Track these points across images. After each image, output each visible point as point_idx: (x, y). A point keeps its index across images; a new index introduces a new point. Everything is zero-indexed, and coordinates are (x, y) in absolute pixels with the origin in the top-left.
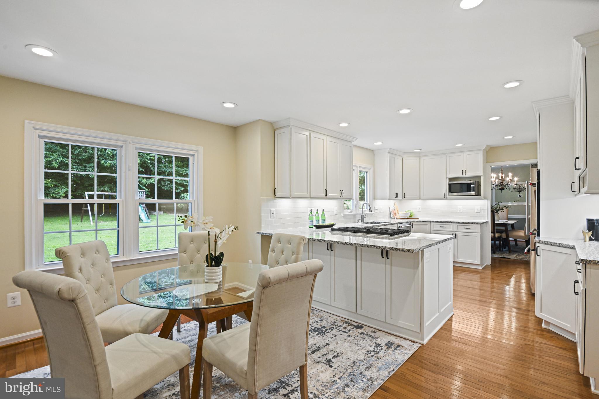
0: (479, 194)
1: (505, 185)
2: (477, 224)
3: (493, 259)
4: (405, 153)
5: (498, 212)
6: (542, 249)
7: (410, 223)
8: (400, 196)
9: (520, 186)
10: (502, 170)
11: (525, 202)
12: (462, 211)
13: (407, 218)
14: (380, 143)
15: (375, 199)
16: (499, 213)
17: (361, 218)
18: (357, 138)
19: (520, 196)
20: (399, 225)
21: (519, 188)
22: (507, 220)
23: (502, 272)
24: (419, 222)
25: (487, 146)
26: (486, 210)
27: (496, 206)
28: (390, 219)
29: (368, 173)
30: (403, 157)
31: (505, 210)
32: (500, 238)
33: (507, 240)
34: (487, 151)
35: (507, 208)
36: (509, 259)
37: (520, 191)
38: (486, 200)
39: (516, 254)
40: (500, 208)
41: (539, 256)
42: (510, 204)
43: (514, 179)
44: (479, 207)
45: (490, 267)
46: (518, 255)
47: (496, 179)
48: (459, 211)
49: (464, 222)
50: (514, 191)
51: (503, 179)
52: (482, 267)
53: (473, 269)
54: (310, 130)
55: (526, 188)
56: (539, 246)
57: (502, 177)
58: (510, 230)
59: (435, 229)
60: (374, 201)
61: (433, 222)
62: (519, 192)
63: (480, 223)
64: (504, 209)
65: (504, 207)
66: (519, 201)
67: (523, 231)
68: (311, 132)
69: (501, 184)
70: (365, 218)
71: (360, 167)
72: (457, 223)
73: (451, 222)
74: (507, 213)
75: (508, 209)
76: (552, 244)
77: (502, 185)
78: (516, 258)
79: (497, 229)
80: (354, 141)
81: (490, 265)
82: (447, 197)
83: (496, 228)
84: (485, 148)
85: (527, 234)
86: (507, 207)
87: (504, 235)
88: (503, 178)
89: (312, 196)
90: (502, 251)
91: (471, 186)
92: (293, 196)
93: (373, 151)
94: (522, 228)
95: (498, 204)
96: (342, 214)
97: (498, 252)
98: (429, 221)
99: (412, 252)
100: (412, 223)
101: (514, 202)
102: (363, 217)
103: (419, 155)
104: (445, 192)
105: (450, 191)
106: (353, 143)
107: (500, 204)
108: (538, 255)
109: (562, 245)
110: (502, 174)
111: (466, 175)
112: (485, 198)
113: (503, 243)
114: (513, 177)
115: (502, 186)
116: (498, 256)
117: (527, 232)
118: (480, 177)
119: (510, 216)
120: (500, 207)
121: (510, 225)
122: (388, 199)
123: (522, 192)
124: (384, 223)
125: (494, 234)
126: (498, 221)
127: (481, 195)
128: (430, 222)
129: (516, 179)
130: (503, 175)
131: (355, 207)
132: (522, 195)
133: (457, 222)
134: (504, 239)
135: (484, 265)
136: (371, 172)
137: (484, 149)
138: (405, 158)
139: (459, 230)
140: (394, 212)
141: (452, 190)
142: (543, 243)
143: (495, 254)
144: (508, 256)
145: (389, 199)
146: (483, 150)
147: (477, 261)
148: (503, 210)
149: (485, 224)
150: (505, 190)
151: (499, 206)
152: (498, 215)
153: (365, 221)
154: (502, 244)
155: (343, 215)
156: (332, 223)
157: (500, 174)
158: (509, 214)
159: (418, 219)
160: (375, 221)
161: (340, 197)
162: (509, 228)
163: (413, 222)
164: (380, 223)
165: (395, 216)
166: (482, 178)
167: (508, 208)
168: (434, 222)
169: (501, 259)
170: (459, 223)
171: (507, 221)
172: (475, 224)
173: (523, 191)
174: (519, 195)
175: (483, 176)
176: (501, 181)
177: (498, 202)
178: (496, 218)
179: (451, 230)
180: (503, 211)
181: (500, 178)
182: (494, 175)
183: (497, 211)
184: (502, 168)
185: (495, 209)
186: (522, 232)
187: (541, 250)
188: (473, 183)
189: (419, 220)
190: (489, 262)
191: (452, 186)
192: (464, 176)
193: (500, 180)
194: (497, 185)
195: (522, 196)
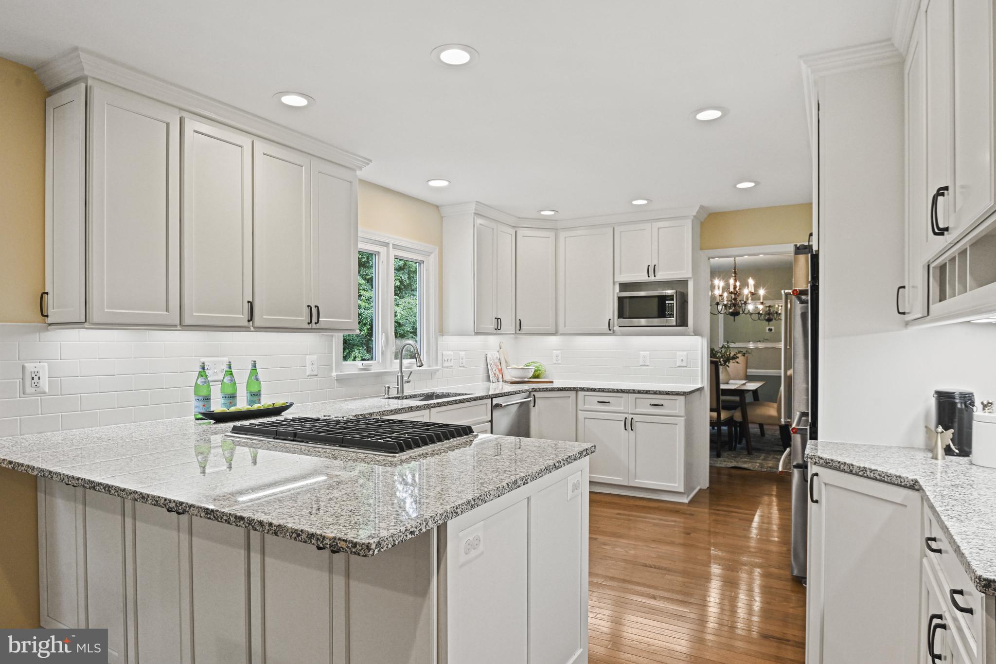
0: (683, 321)
1: (742, 304)
2: (678, 394)
3: (715, 472)
4: (519, 218)
5: (727, 364)
6: (826, 484)
7: (530, 392)
8: (508, 325)
9: (770, 310)
10: (735, 273)
11: (781, 341)
12: (648, 363)
13: (526, 380)
14: (443, 183)
15: (442, 331)
16: (729, 365)
17: (398, 385)
18: (371, 161)
19: (770, 330)
20: (496, 401)
21: (769, 314)
22: (744, 382)
23: (731, 509)
24: (550, 391)
25: (700, 207)
26: (700, 360)
27: (723, 350)
28: (486, 384)
29: (425, 263)
30: (516, 229)
31: (741, 359)
32: (730, 422)
33: (744, 425)
34: (702, 223)
35: (744, 355)
36: (748, 471)
37: (769, 320)
38: (698, 338)
39: (762, 457)
40: (731, 355)
41: (817, 502)
42: (751, 345)
43: (758, 291)
44: (685, 353)
45: (708, 495)
46: (764, 459)
47: (723, 292)
48: (643, 364)
49: (649, 391)
50: (759, 318)
51: (737, 292)
52: (688, 497)
53: (669, 505)
54: (181, 109)
55: (780, 314)
56: (817, 474)
57: (735, 287)
58: (750, 404)
59: (587, 407)
60: (440, 339)
61: (582, 389)
62: (767, 323)
63: (684, 392)
64: (738, 357)
65: (740, 352)
66: (767, 339)
67: (775, 405)
68: (184, 114)
69: (733, 301)
70: (408, 382)
71: (395, 247)
72: (634, 392)
73: (621, 390)
74: (745, 366)
75: (747, 357)
76: (854, 471)
77: (734, 305)
78: (762, 466)
79: (723, 401)
80: (361, 169)
81: (708, 491)
82: (616, 328)
83: (722, 398)
84: (697, 213)
85: (783, 423)
86: (745, 353)
87: (738, 416)
88: (737, 289)
89: (187, 321)
90: (735, 449)
91: (667, 302)
92: (96, 320)
93: (437, 207)
94: (773, 398)
95: (726, 346)
96: (334, 374)
97: (725, 454)
98: (574, 388)
99: (362, 553)
100: (533, 393)
101: (760, 341)
102: (402, 381)
103: (553, 227)
104: (611, 317)
105: (621, 315)
106: (358, 173)
107: (732, 345)
108: (814, 500)
109: (880, 475)
110: (735, 280)
111: (657, 278)
112: (696, 333)
113: (736, 430)
114: (756, 287)
115: (735, 309)
116: (726, 462)
117: (785, 419)
118: (685, 283)
119: (751, 371)
120: (730, 353)
121: (751, 392)
122: (473, 333)
123: (774, 321)
124: (460, 395)
125: (718, 414)
126: (727, 383)
127: (687, 326)
128: (576, 390)
129: (762, 292)
130: (738, 284)
131: (382, 353)
132: (773, 328)
133: (634, 390)
134: (740, 422)
135: (694, 489)
136: (431, 262)
137: (694, 216)
138: (521, 232)
139: (638, 410)
140: (497, 366)
141: (627, 312)
142: (828, 464)
143: (720, 459)
144: (745, 462)
145: (477, 333)
146: (692, 217)
147: (677, 485)
148: (737, 360)
149: (697, 393)
150: (742, 316)
151: (728, 351)
152: (727, 370)
153: (407, 392)
154: (733, 432)
155: (337, 375)
156: (279, 402)
157: (732, 281)
158: (748, 367)
159: (552, 382)
160: (439, 390)
161: (307, 326)
162: (749, 398)
163: (535, 390)
164: (448, 395)
165: (501, 376)
166: (691, 285)
167: (746, 355)
168: (585, 391)
169: (733, 471)
170: (639, 392)
171: (744, 384)
172: (673, 395)
173: (775, 319)
174: (768, 328)
175: (692, 279)
176: (733, 296)
177: (728, 342)
178: (722, 377)
179: (622, 409)
180: (737, 363)
181: (732, 289)
182: (719, 283)
183: (725, 362)
184: (735, 268)
185: (722, 357)
186: (774, 407)
187: (823, 485)
188: (671, 297)
189: (555, 385)
190: (704, 482)
191: (627, 301)
192: (652, 278)
193: (731, 293)
194: (725, 306)
195: (773, 331)
